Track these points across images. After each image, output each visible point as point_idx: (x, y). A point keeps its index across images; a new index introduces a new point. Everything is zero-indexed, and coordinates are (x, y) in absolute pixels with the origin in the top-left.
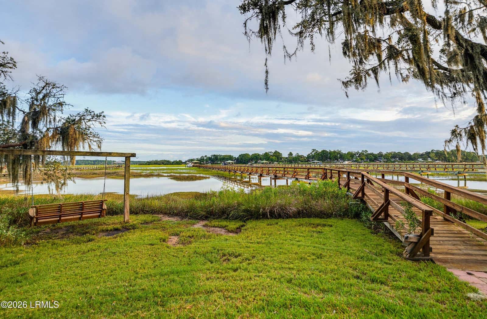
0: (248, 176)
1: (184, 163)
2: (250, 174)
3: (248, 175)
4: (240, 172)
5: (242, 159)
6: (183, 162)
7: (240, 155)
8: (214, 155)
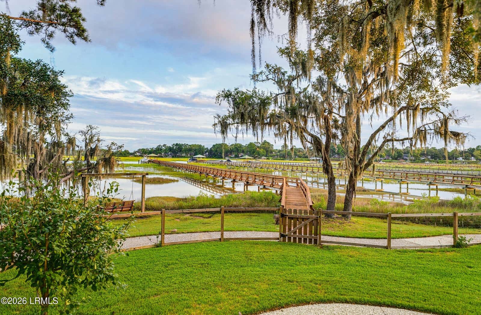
0: (222, 181)
1: (131, 154)
2: (223, 178)
3: (221, 179)
4: (213, 175)
5: (216, 151)
6: (130, 152)
7: (214, 146)
8: (177, 144)
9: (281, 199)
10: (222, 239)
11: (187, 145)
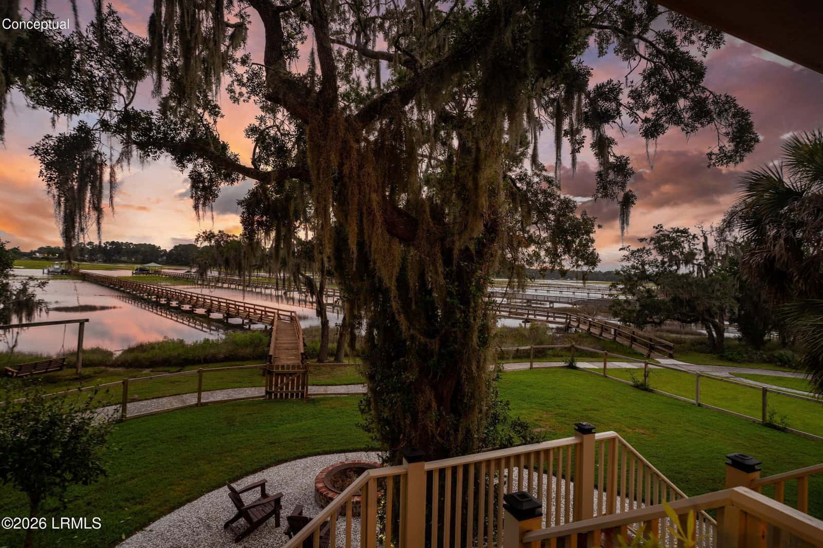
1: (25, 255)
5: (180, 255)
9: (270, 343)
10: (199, 405)
11: (132, 244)
